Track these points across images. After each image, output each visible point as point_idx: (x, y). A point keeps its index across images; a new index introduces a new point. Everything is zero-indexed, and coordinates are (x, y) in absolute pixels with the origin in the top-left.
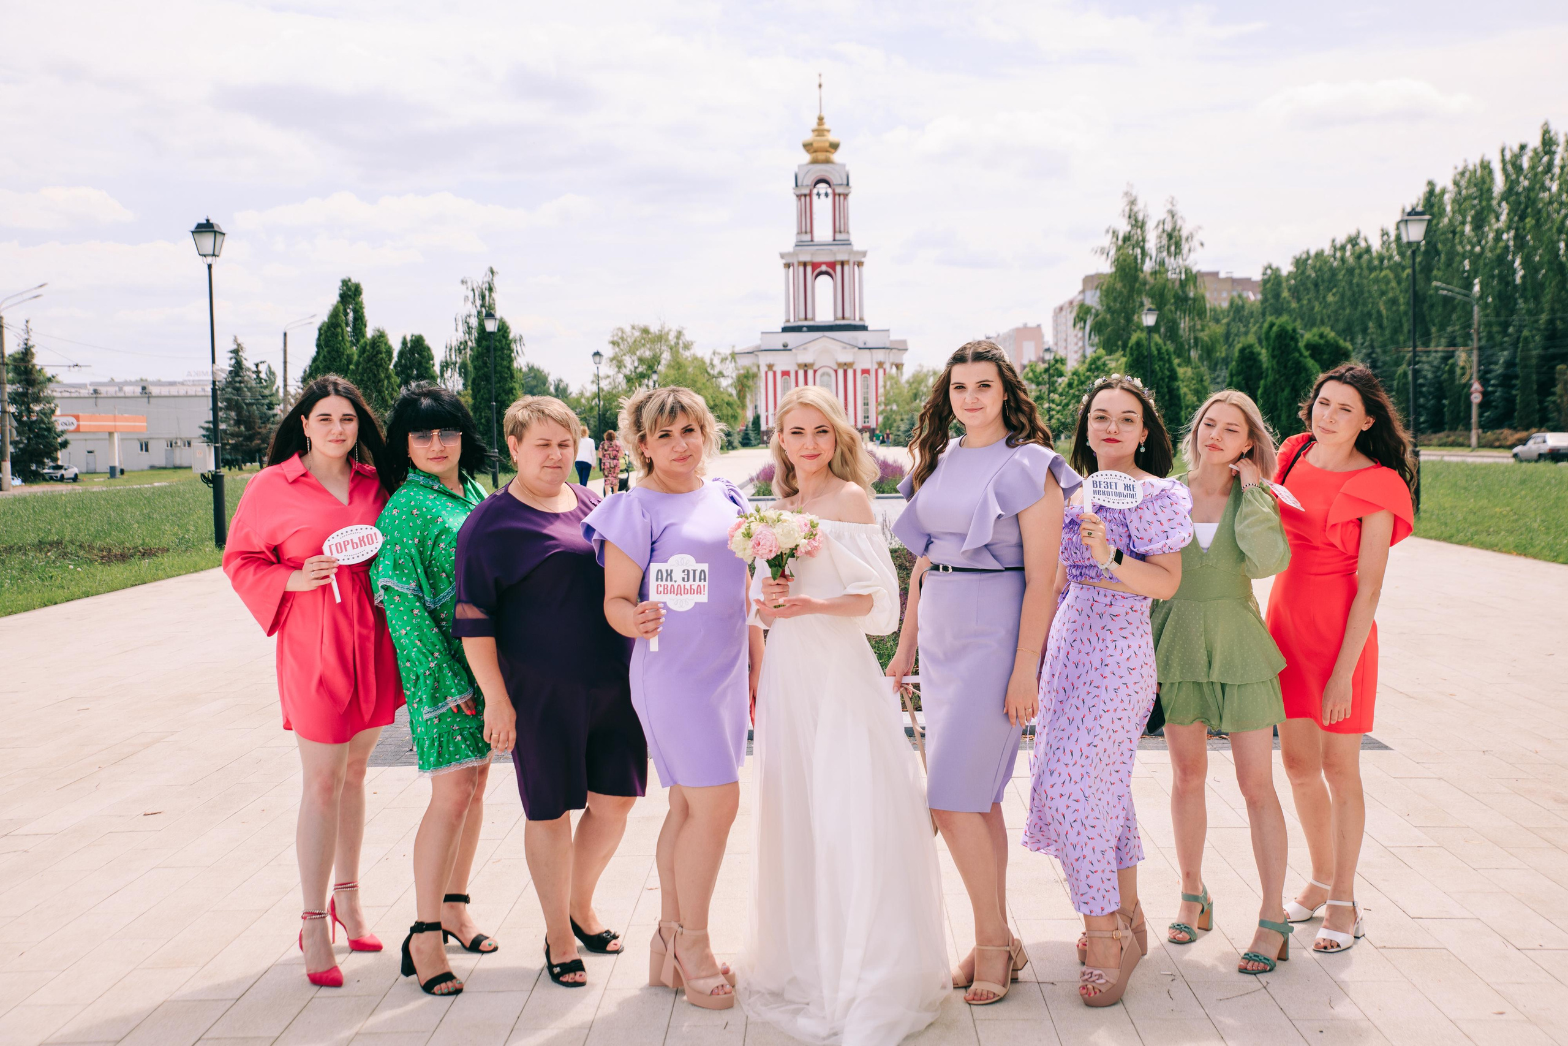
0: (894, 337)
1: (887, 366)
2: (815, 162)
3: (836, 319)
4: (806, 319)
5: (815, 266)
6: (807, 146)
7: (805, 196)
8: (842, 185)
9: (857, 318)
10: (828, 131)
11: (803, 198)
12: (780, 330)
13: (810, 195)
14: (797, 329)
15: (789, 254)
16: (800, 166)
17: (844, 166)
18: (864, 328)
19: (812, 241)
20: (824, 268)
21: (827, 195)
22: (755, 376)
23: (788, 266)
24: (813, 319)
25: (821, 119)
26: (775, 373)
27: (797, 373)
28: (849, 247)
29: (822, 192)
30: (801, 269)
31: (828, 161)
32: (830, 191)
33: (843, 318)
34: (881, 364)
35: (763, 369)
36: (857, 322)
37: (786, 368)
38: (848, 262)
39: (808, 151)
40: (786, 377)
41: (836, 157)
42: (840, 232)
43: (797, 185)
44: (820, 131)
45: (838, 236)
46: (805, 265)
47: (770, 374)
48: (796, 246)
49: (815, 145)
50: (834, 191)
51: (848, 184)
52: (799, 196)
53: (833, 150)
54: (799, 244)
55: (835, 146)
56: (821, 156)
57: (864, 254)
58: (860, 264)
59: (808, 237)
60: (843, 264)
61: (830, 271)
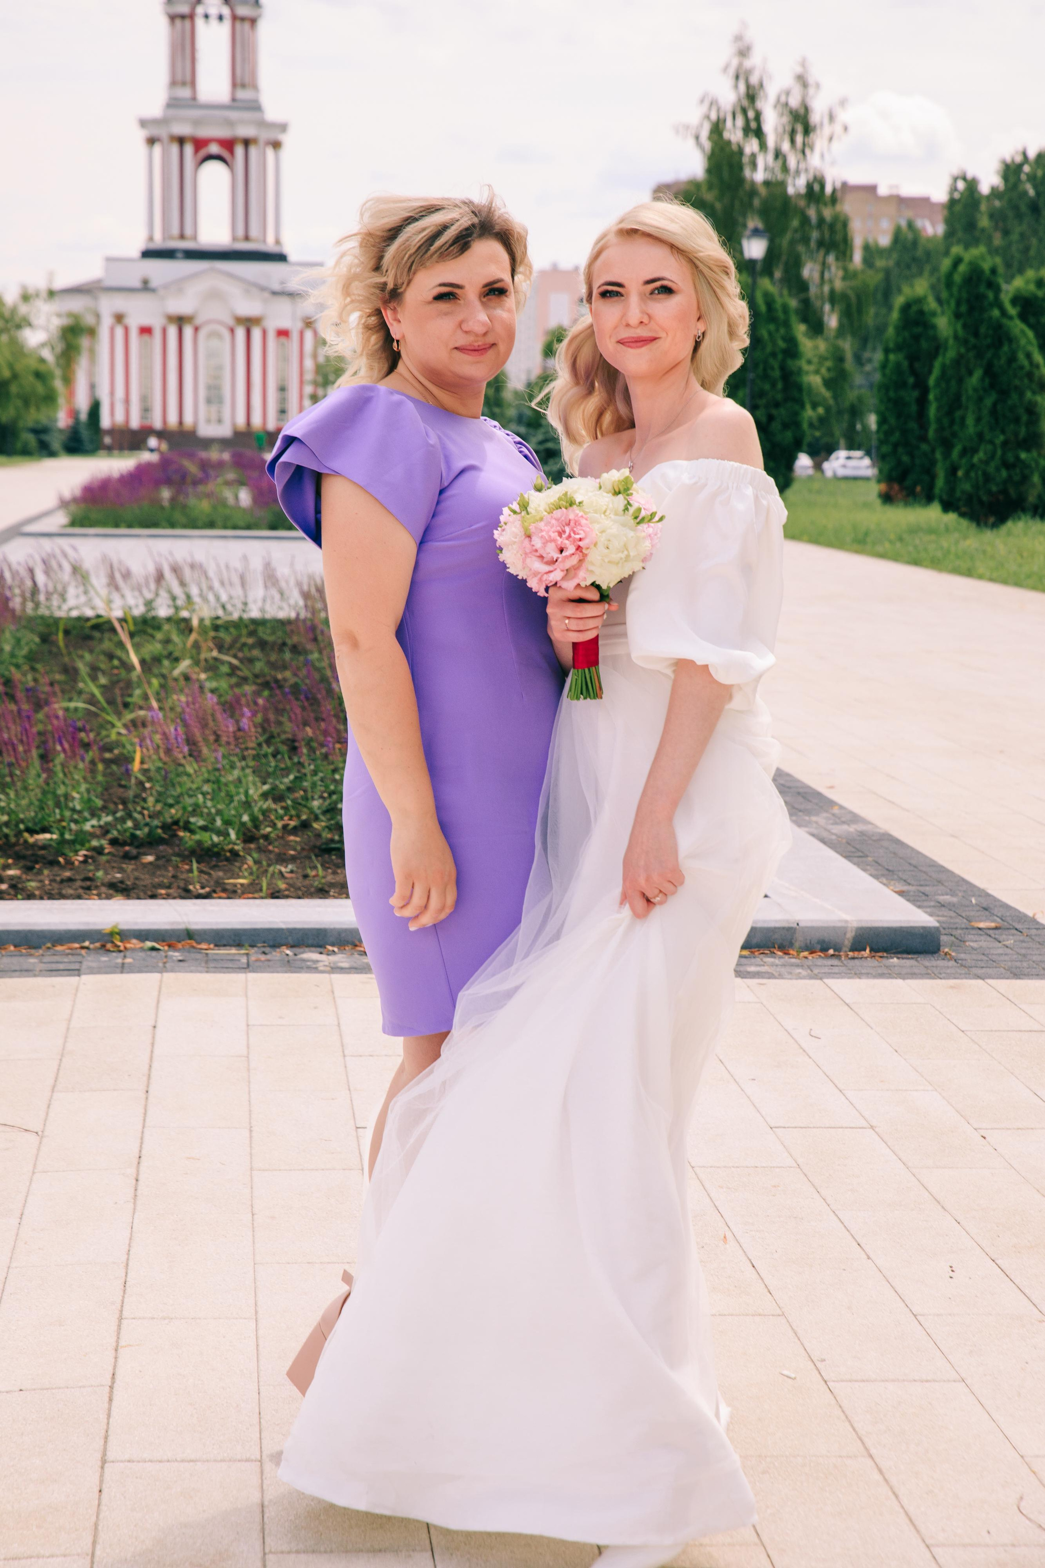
3: (235, 239)
4: (182, 237)
5: (199, 144)
7: (182, 17)
8: (246, 2)
9: (270, 239)
11: (178, 22)
12: (139, 255)
13: (191, 16)
14: (167, 254)
15: (155, 122)
18: (281, 258)
19: (194, 99)
20: (214, 149)
21: (219, 21)
22: (92, 332)
23: (152, 141)
24: (194, 238)
26: (126, 329)
27: (165, 330)
29: (212, 15)
30: (175, 149)
32: (224, 15)
33: (247, 238)
34: (308, 322)
35: (107, 321)
36: (270, 245)
37: (145, 322)
38: (255, 141)
40: (147, 337)
42: (244, 87)
45: (241, 94)
46: (181, 141)
47: (119, 331)
48: (168, 106)
50: (231, 14)
52: (172, 19)
54: (173, 104)
57: (283, 127)
58: (276, 145)
59: (186, 92)
61: (225, 154)
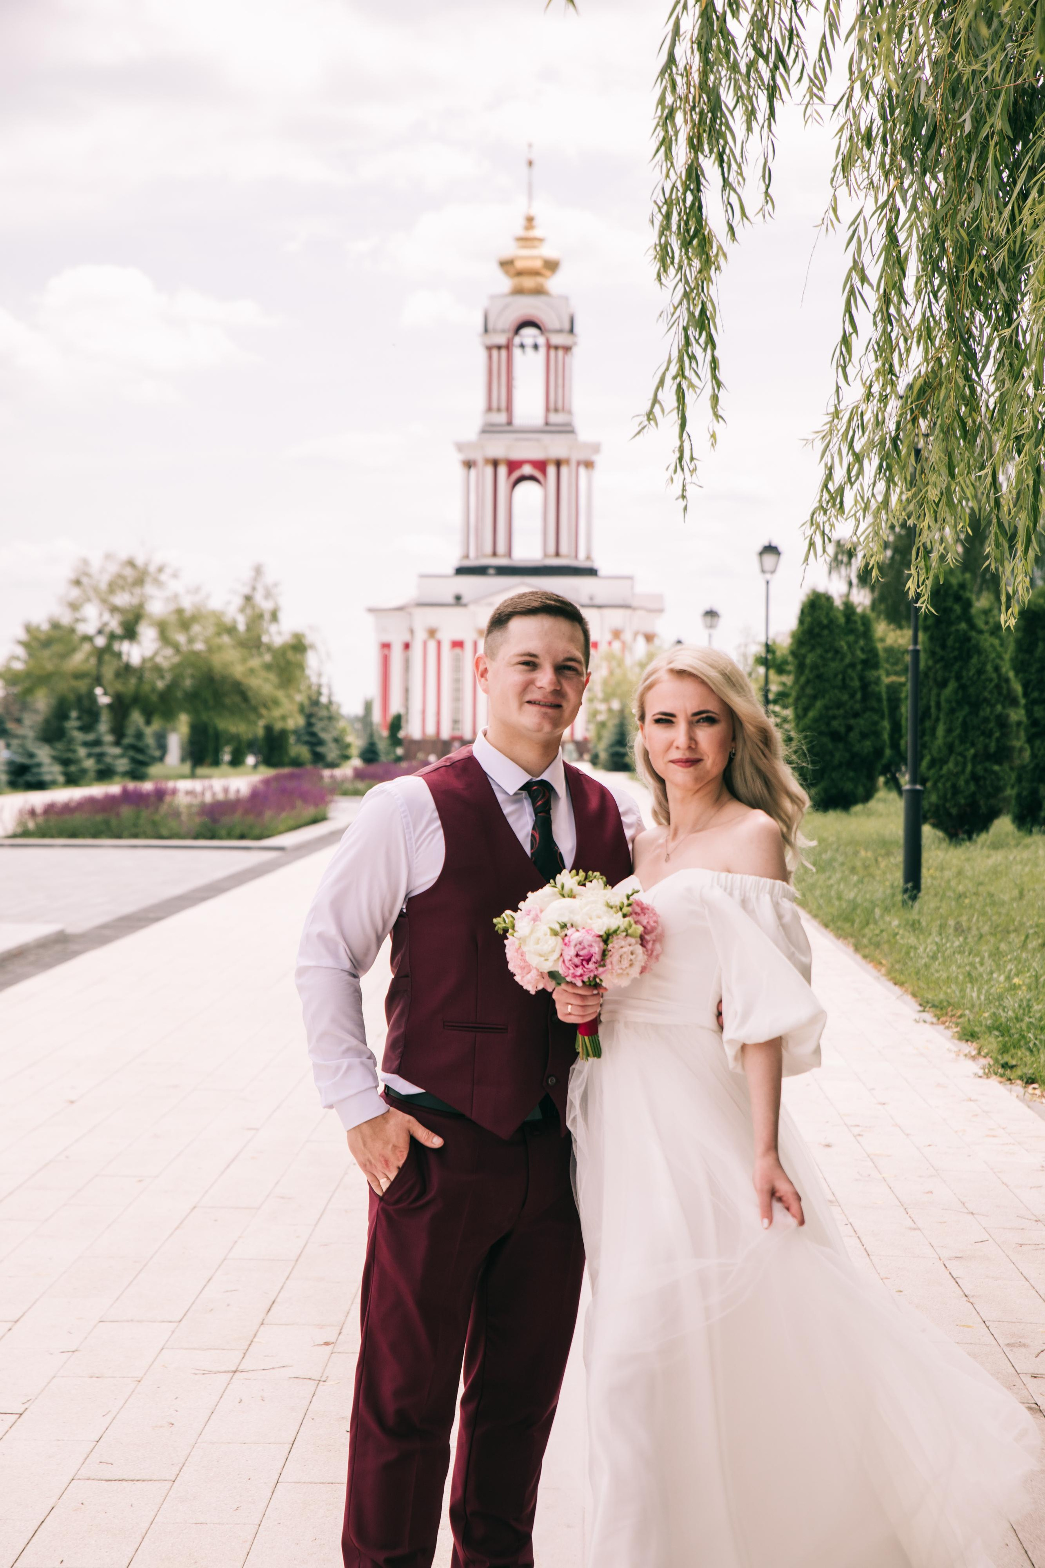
0: (641, 588)
1: (627, 636)
2: (519, 291)
3: (546, 555)
4: (494, 554)
5: (513, 465)
6: (506, 264)
7: (499, 348)
8: (560, 331)
9: (582, 555)
10: (541, 240)
11: (495, 353)
12: (451, 571)
13: (508, 347)
14: (480, 571)
15: (470, 446)
16: (493, 297)
17: (566, 299)
18: (591, 572)
19: (510, 423)
20: (527, 470)
21: (536, 347)
23: (469, 465)
24: (509, 554)
25: (530, 220)
26: (439, 643)
27: (475, 644)
28: (570, 436)
29: (529, 341)
30: (489, 470)
31: (539, 291)
32: (541, 341)
33: (557, 554)
34: (617, 634)
35: (420, 636)
36: (581, 560)
37: (458, 637)
38: (567, 462)
39: (507, 273)
40: (458, 650)
41: (554, 284)
42: (556, 410)
43: (486, 330)
44: (525, 241)
45: (554, 418)
46: (495, 463)
47: (432, 646)
48: (484, 431)
49: (520, 265)
50: (548, 341)
51: (571, 331)
52: (489, 348)
53: (547, 272)
54: (489, 430)
55: (552, 266)
56: (529, 282)
57: (596, 448)
58: (589, 465)
59: (502, 418)
60: (558, 464)
61: (537, 474)
